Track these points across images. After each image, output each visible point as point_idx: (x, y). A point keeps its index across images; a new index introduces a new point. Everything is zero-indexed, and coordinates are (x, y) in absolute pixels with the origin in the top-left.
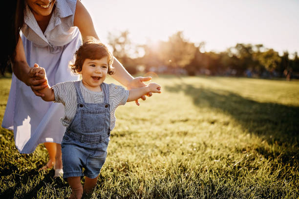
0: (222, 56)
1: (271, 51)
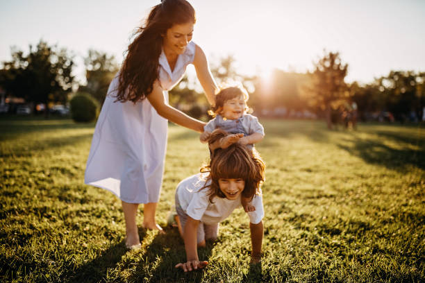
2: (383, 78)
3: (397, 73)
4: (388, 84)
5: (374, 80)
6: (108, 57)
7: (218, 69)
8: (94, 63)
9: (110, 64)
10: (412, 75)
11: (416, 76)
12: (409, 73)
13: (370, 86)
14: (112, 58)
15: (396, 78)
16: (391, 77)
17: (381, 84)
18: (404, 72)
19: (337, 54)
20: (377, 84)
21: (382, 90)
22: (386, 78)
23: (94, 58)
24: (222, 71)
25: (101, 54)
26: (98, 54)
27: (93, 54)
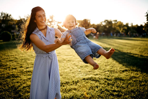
2: (102, 22)
3: (107, 20)
4: (104, 24)
6: (9, 15)
7: (49, 19)
8: (3, 17)
11: (112, 21)
13: (99, 24)
14: (10, 15)
15: (106, 22)
16: (105, 22)
20: (101, 24)
22: (103, 22)
24: (50, 20)
25: (6, 14)
26: (5, 14)
27: (3, 14)
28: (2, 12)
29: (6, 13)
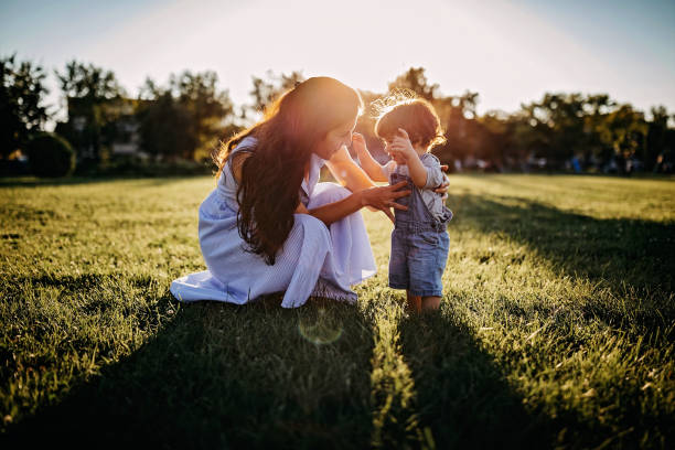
0: (513, 124)
1: (626, 109)
2: (535, 106)
3: (555, 98)
4: (542, 115)
5: (521, 108)
6: (102, 76)
8: (79, 86)
9: (107, 88)
10: (578, 99)
11: (583, 102)
12: (573, 97)
13: (515, 118)
14: (109, 78)
15: (554, 106)
16: (546, 104)
17: (532, 116)
18: (564, 96)
19: (421, 70)
20: (527, 114)
21: (533, 123)
22: (539, 106)
23: (79, 78)
25: (91, 72)
26: (86, 72)
27: (77, 71)
28: (74, 63)
29: (91, 66)
